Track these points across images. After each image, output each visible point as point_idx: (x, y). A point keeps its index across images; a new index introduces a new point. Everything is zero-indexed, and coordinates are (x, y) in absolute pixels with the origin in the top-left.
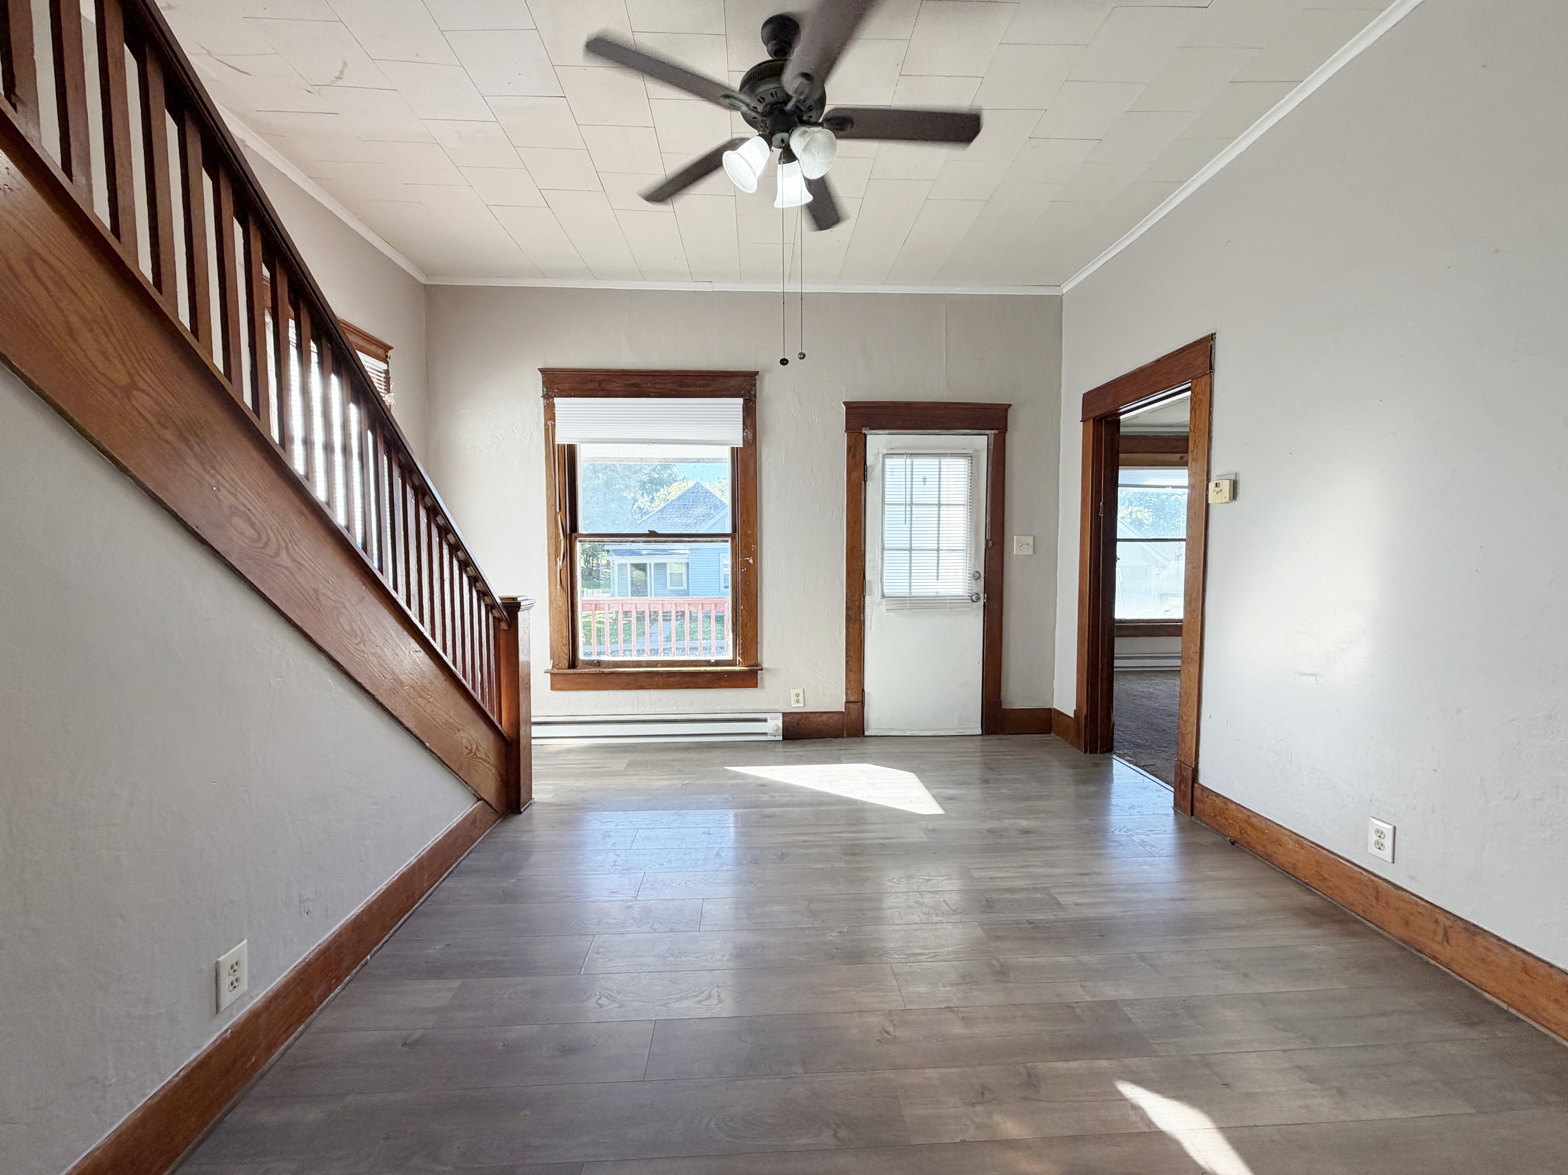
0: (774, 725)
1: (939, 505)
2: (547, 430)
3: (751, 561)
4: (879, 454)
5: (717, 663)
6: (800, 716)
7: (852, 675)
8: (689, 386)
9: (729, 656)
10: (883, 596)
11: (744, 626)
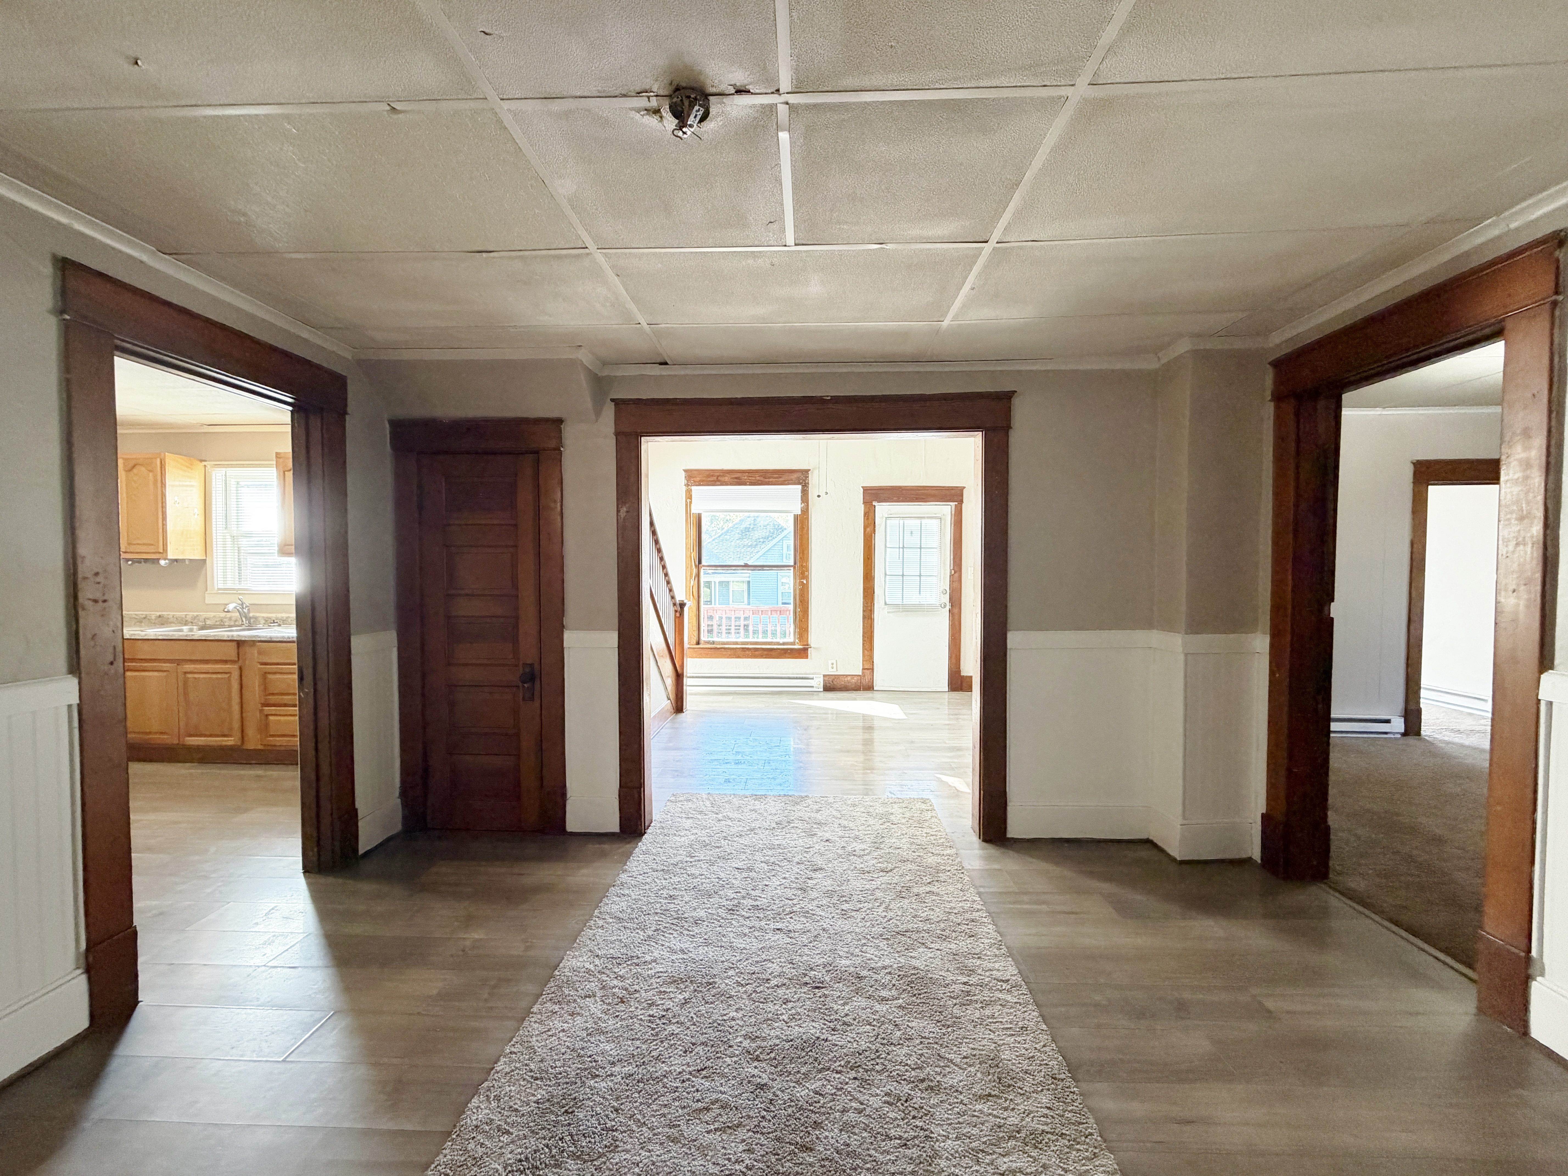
0: (818, 683)
1: (921, 548)
2: (686, 505)
3: (805, 582)
4: (883, 517)
5: (784, 644)
6: (833, 677)
7: (866, 652)
8: (769, 478)
9: (792, 640)
10: (886, 604)
11: (801, 621)
